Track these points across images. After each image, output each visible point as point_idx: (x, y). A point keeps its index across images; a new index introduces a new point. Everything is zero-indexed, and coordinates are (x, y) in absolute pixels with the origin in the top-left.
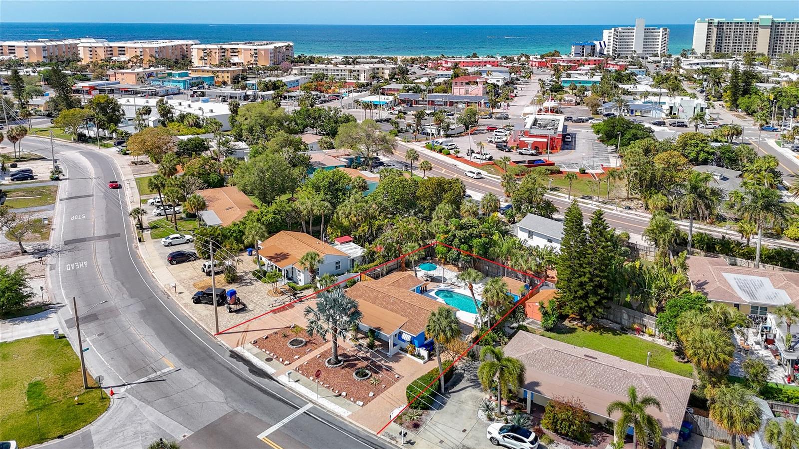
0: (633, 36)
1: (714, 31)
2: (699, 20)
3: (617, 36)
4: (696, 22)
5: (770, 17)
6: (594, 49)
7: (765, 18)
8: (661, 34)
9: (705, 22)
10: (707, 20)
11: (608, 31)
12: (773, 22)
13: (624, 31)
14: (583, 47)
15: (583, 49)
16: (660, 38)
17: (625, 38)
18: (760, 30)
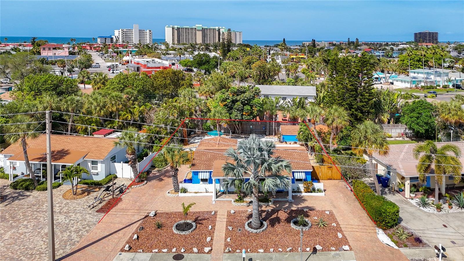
0: (133, 34)
1: (176, 32)
2: (167, 26)
3: (124, 33)
4: (166, 27)
5: (201, 25)
6: (112, 40)
7: (199, 26)
8: (148, 33)
9: (171, 27)
10: (171, 26)
11: (118, 30)
12: (202, 28)
13: (127, 31)
14: (106, 38)
15: (106, 40)
16: (148, 35)
17: (128, 35)
18: (197, 32)
